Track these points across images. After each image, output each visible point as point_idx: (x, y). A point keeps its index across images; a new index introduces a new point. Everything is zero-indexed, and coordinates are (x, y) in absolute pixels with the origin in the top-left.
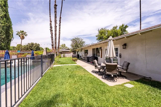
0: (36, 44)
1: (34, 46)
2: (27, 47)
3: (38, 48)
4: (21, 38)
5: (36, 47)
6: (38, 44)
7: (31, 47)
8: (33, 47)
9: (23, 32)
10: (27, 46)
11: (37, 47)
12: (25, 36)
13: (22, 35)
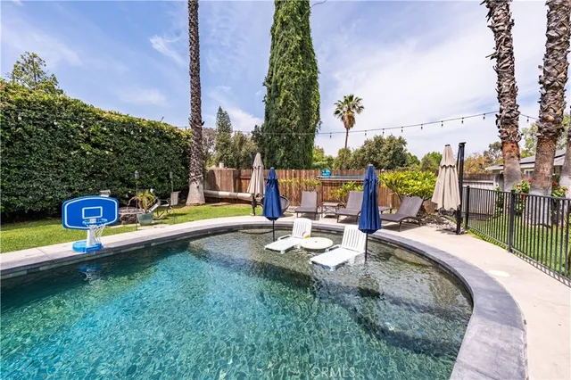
0: (391, 139)
1: (385, 147)
2: (362, 155)
3: (398, 156)
4: (345, 123)
5: (391, 152)
6: (400, 138)
7: (375, 154)
8: (380, 152)
9: (351, 98)
10: (363, 151)
11: (394, 154)
12: (356, 116)
13: (349, 110)
